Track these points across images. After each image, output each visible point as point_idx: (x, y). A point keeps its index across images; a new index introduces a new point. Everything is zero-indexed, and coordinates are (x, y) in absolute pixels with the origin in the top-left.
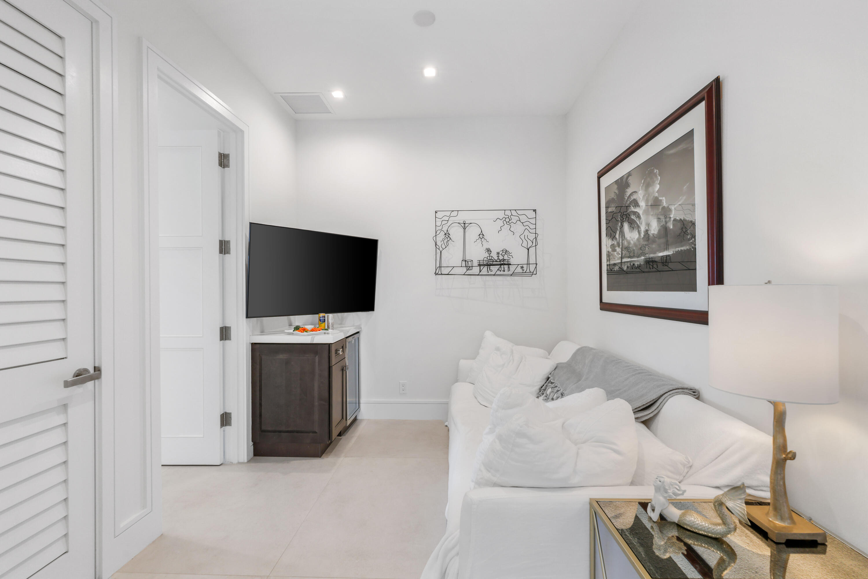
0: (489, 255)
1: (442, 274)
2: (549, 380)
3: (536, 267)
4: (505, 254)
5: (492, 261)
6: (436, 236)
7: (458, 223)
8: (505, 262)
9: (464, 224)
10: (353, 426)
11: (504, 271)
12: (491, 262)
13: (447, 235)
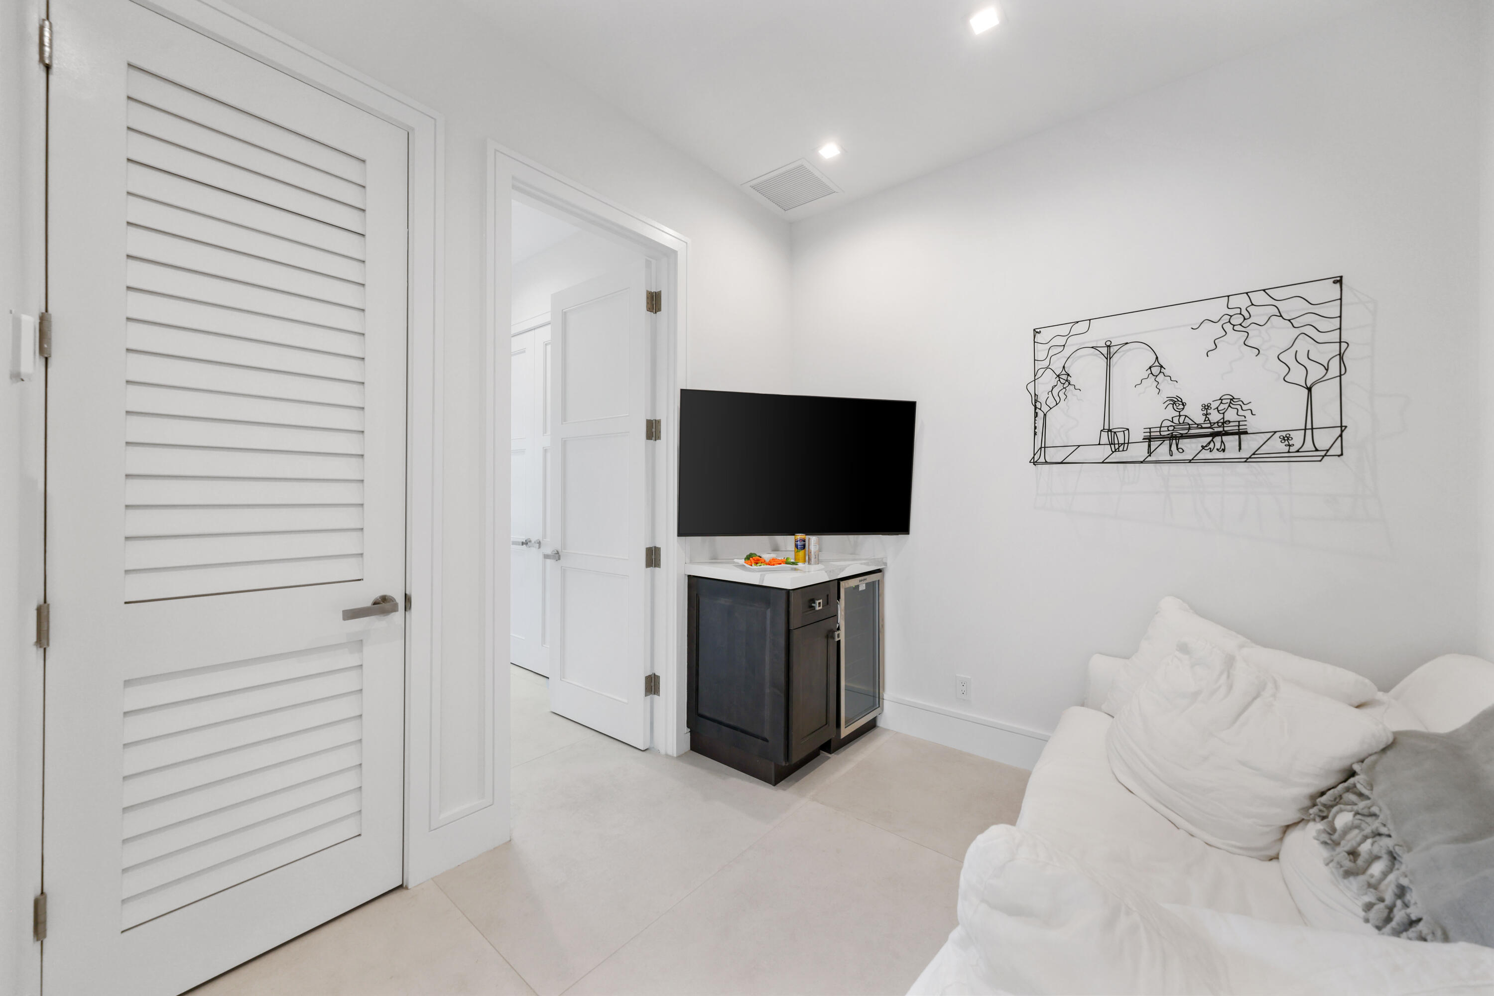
0: (1177, 414)
1: (1046, 463)
2: (1352, 780)
3: (1341, 436)
4: (1229, 406)
5: (1188, 426)
6: (1035, 381)
7: (1092, 347)
8: (1226, 429)
9: (1109, 347)
10: (858, 743)
11: (1224, 450)
12: (1183, 429)
13: (1064, 378)
